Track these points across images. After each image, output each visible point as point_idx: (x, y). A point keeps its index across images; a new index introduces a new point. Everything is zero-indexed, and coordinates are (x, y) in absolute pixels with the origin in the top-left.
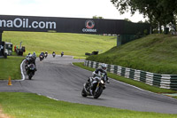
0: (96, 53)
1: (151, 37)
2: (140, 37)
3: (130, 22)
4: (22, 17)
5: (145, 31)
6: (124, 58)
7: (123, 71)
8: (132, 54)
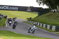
0: (31, 18)
1: (49, 13)
2: (45, 13)
3: (42, 8)
4: (6, 6)
5: (48, 11)
6: (40, 20)
7: (40, 24)
8: (43, 19)
